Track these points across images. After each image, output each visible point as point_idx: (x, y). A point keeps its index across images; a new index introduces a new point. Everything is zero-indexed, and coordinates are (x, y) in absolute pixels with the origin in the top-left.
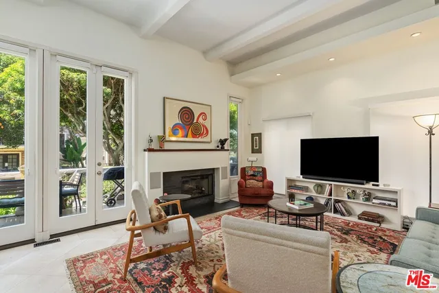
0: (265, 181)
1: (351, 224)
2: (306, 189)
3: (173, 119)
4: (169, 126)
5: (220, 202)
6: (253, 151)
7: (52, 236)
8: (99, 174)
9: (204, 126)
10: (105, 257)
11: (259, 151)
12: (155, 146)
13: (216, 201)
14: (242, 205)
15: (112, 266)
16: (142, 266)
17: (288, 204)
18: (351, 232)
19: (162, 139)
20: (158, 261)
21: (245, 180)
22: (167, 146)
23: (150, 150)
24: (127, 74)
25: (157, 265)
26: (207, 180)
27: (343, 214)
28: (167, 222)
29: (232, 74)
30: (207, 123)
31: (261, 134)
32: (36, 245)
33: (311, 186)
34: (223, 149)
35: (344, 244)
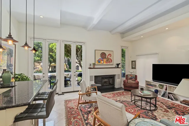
0: (136, 81)
1: (176, 105)
2: (155, 86)
3: (99, 57)
4: (97, 59)
5: (117, 87)
6: (132, 68)
7: (62, 93)
8: (75, 75)
9: (110, 59)
10: (74, 101)
11: (135, 68)
12: (92, 67)
13: (115, 87)
14: (125, 90)
15: (75, 104)
16: (83, 106)
17: (140, 92)
18: (173, 108)
19: (94, 64)
20: (88, 105)
21: (127, 80)
22: (96, 67)
23: (90, 68)
24: (83, 44)
25: (88, 106)
26: (112, 79)
27: (172, 99)
28: (90, 93)
29: (122, 38)
30: (111, 58)
31: (135, 61)
32: (59, 95)
33: (157, 85)
34: (118, 67)
35: (165, 113)
